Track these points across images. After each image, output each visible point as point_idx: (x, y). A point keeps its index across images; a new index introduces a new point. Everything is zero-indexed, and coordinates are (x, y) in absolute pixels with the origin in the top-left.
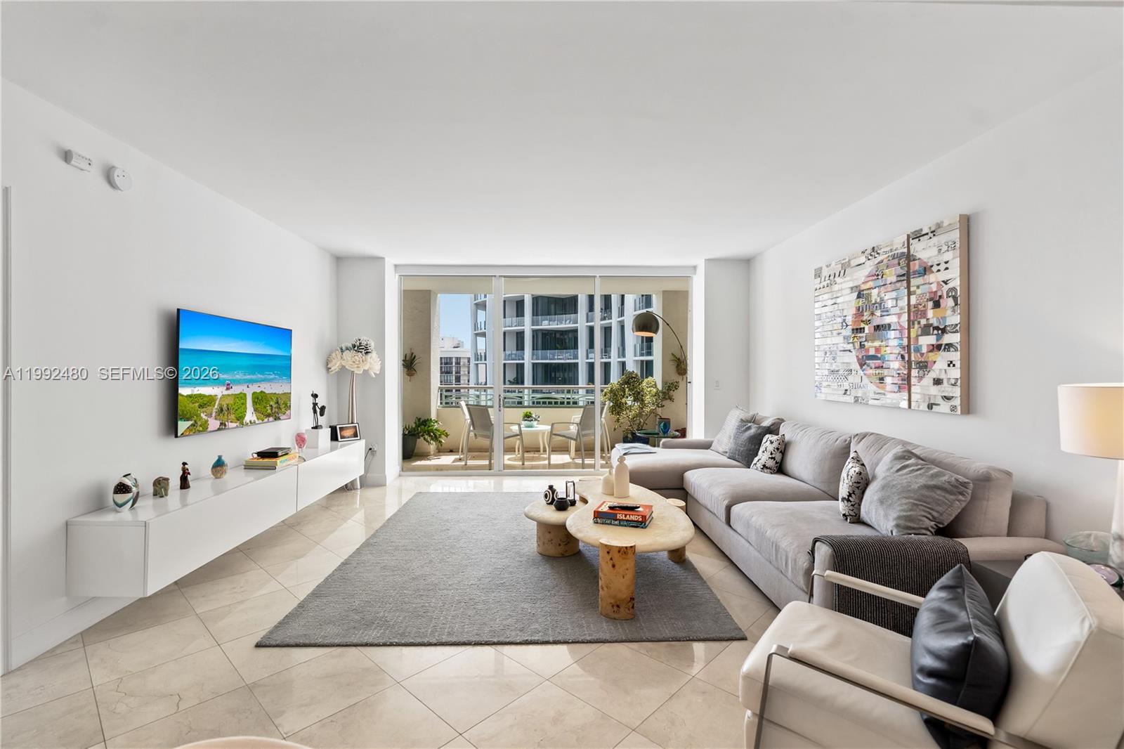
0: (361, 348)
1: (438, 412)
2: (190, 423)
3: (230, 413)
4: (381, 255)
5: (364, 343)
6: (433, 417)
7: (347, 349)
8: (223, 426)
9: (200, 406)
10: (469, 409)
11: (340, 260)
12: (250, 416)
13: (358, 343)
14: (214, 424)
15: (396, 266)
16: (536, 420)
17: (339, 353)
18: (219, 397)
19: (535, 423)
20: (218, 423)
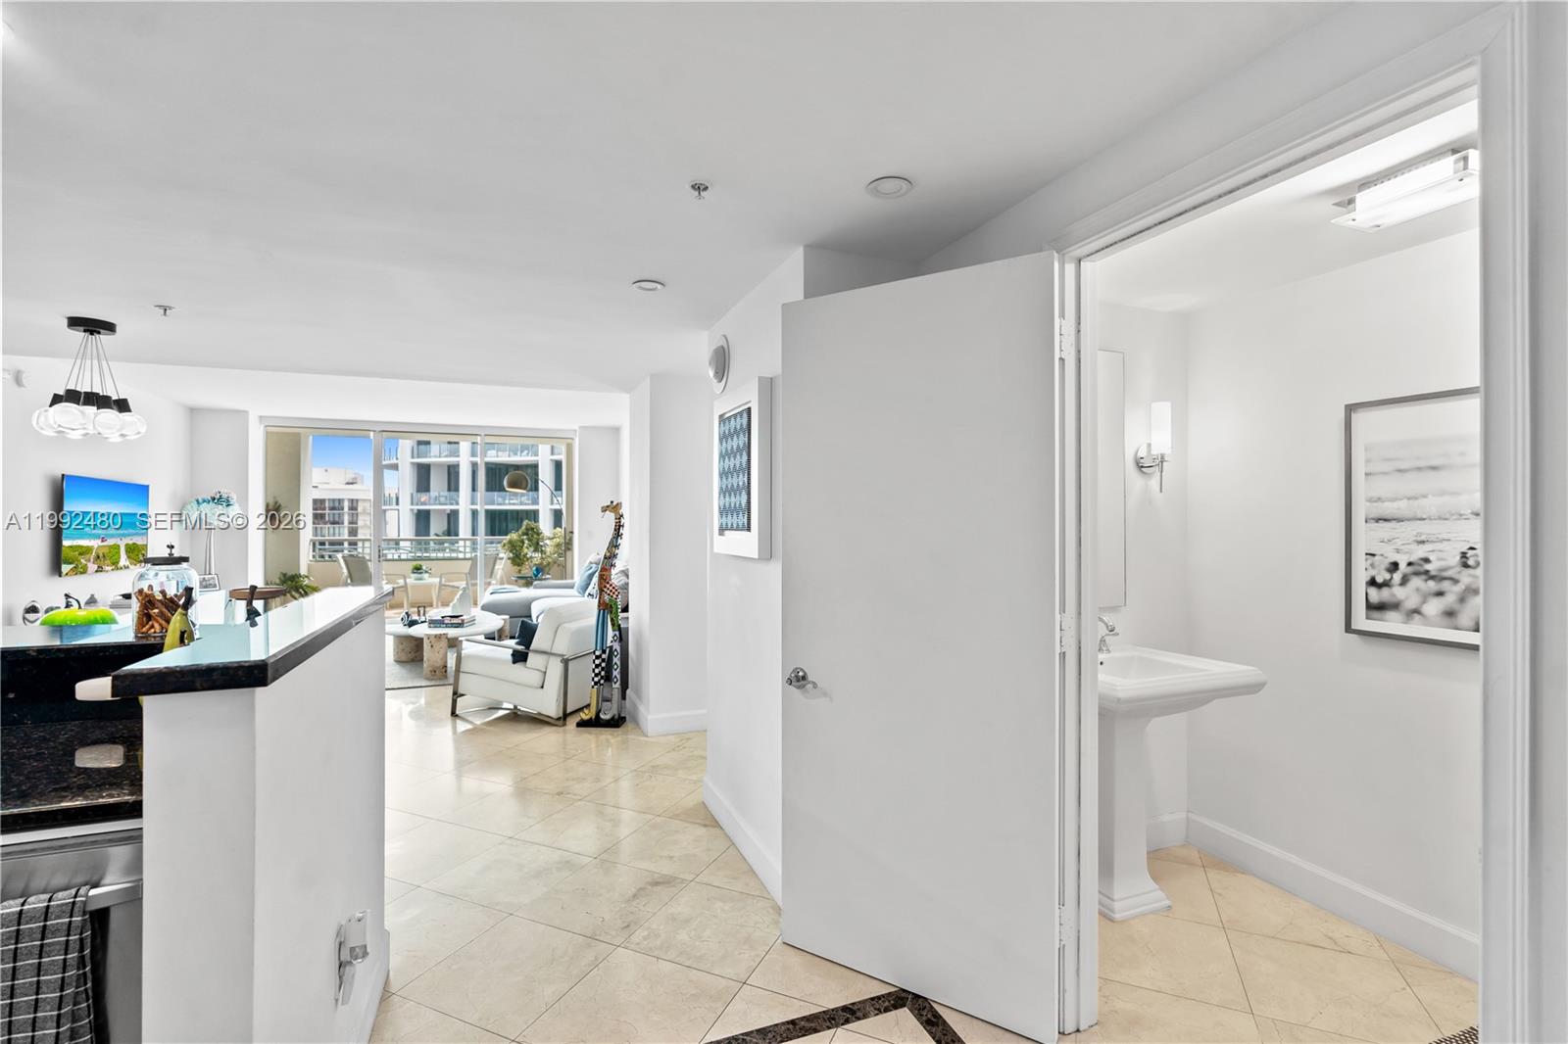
0: (219, 500)
1: (309, 567)
2: (72, 566)
3: (106, 560)
4: (246, 409)
5: (225, 496)
6: (303, 571)
7: (204, 501)
8: (100, 570)
9: (80, 554)
10: (345, 561)
11: (193, 412)
12: (123, 561)
13: (218, 496)
14: (92, 567)
15: (261, 418)
16: (426, 572)
17: (195, 504)
18: (96, 547)
19: (426, 576)
20: (95, 567)
